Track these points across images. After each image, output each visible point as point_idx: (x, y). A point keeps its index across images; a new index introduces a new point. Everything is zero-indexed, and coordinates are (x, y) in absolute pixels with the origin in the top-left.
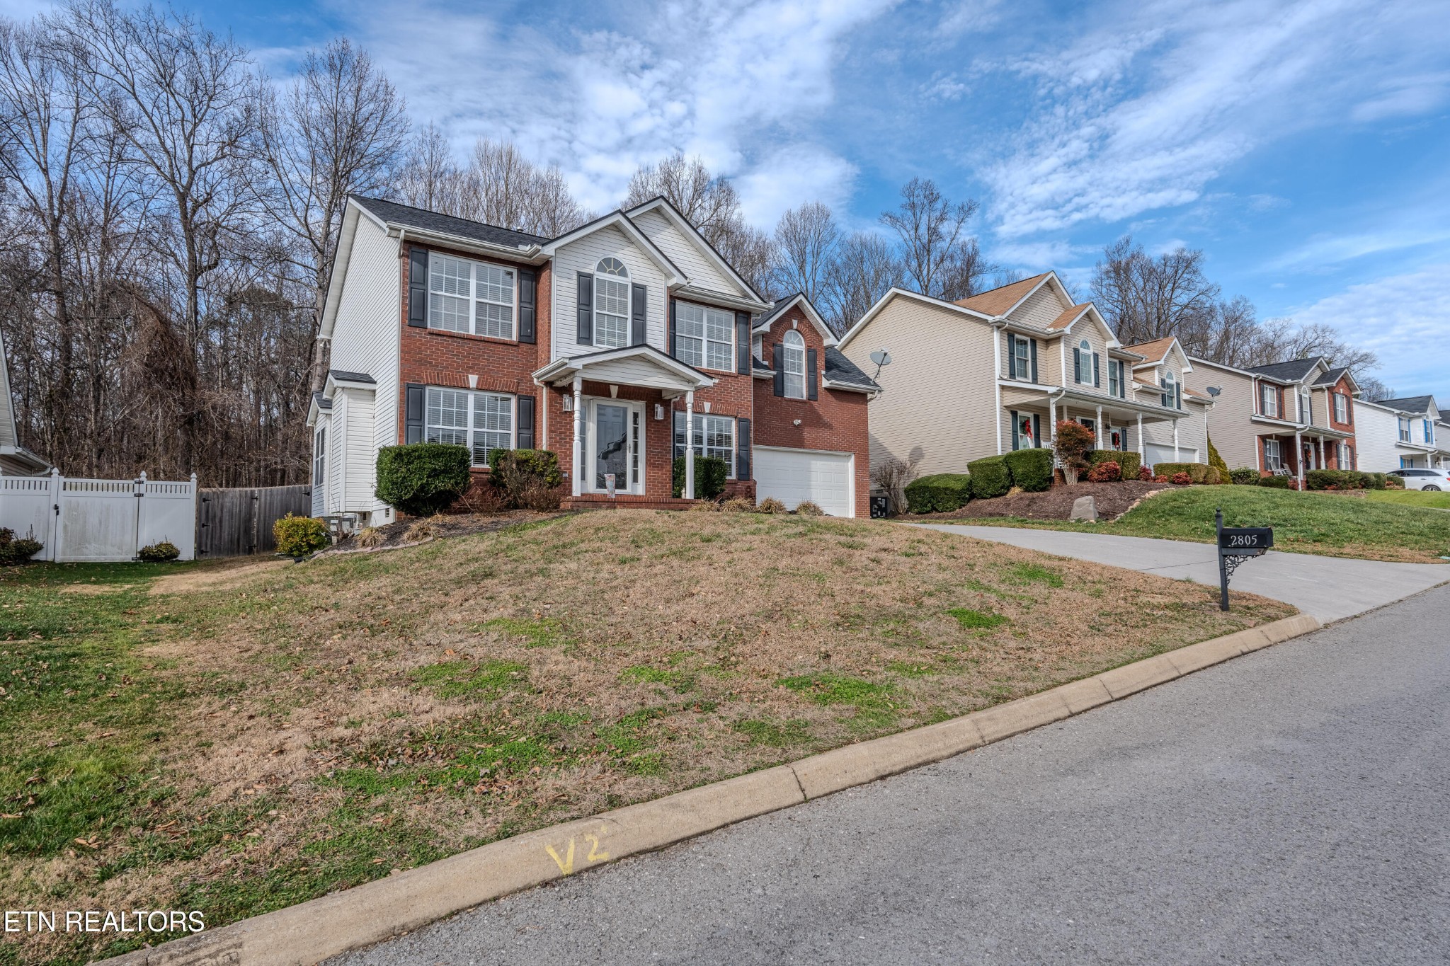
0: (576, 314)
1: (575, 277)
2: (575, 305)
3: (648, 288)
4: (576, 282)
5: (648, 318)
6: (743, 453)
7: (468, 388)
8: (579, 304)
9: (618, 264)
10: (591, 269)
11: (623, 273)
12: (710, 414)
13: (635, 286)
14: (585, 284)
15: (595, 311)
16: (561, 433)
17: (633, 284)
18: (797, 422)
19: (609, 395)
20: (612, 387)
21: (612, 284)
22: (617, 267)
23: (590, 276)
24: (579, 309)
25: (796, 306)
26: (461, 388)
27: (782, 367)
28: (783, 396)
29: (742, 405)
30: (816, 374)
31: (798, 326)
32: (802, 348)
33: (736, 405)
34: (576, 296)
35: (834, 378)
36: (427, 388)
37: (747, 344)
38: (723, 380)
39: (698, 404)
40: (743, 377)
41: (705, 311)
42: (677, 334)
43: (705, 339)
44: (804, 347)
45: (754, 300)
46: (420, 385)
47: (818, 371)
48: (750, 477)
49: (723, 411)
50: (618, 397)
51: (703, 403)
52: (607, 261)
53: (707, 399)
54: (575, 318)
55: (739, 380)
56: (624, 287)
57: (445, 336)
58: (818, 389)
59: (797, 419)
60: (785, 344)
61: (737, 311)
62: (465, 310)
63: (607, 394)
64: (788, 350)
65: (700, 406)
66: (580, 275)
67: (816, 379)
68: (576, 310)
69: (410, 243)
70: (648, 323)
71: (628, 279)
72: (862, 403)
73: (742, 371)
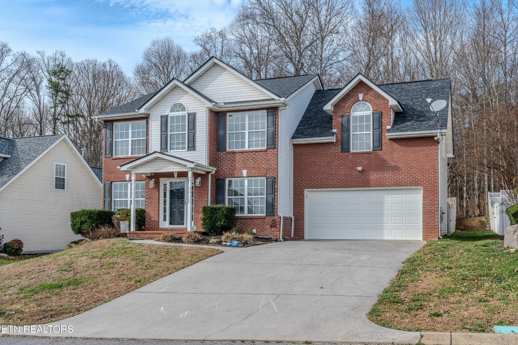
0: (160, 138)
1: (160, 119)
2: (159, 133)
3: (197, 113)
4: (160, 121)
5: (197, 130)
6: (269, 199)
7: (126, 181)
8: (161, 132)
9: (181, 105)
10: (167, 112)
11: (184, 109)
12: (247, 177)
13: (189, 115)
14: (164, 120)
15: (169, 133)
17: (188, 113)
18: (360, 169)
19: (174, 177)
20: (175, 173)
21: (178, 117)
22: (182, 107)
23: (167, 116)
24: (161, 135)
25: (361, 83)
26: (124, 181)
27: (348, 130)
28: (349, 152)
29: (269, 168)
30: (382, 130)
31: (363, 97)
32: (369, 112)
33: (265, 169)
34: (160, 128)
35: (398, 130)
36: (113, 183)
37: (274, 128)
38: (257, 155)
39: (239, 172)
40: (271, 150)
41: (247, 114)
42: (228, 132)
43: (247, 132)
44: (372, 111)
45: (273, 99)
46: (109, 182)
47: (383, 127)
48: (275, 214)
49: (256, 174)
50: (178, 177)
51: (242, 171)
52: (175, 105)
53: (245, 168)
54: (160, 140)
55: (268, 152)
56: (183, 117)
57: (117, 159)
58: (383, 141)
59: (359, 166)
60: (353, 113)
61: (268, 109)
62: (127, 145)
63: (173, 176)
64: (355, 118)
65: (240, 173)
66: (162, 117)
67: (382, 134)
68: (160, 135)
69: (106, 121)
70: (197, 133)
71: (186, 112)
72: (431, 146)
73: (269, 147)
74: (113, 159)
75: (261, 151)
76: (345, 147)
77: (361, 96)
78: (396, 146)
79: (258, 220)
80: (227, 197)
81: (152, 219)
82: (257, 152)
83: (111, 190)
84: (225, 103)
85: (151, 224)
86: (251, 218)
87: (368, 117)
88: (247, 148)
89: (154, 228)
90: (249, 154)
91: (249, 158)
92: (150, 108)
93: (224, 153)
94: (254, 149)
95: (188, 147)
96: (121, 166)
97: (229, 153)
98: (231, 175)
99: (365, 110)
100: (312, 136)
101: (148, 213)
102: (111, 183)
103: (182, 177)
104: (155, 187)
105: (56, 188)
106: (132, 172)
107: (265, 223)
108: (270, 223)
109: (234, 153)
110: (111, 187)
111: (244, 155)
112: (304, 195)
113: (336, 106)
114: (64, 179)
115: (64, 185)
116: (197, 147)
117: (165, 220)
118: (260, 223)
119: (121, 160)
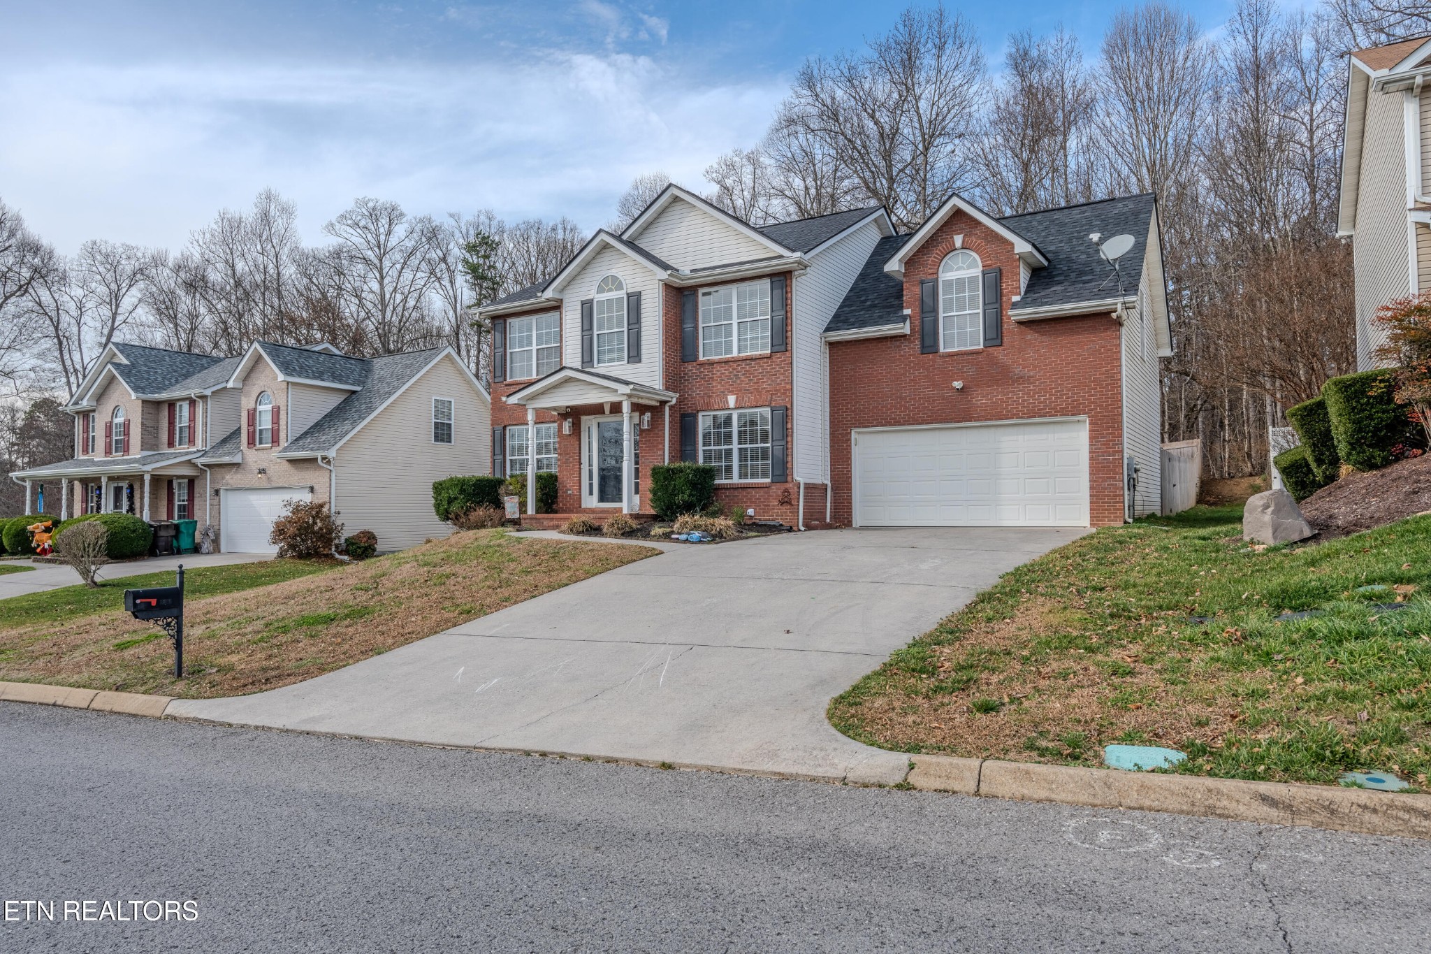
0: (580, 342)
1: (579, 307)
2: (580, 333)
3: (643, 293)
4: (580, 311)
5: (643, 325)
6: (777, 449)
8: (583, 330)
9: (614, 278)
10: (591, 293)
11: (620, 287)
12: (736, 409)
13: (629, 296)
14: (587, 308)
15: (596, 333)
17: (628, 294)
18: (958, 384)
19: (604, 413)
21: (610, 302)
22: (615, 283)
23: (591, 302)
24: (582, 336)
25: (958, 214)
26: (525, 424)
27: (935, 310)
28: (937, 351)
29: (777, 390)
30: (1001, 306)
31: (963, 242)
32: (977, 271)
33: (768, 391)
34: (580, 325)
35: (1034, 303)
36: (508, 429)
37: (783, 313)
38: (753, 365)
39: (721, 400)
40: (779, 355)
41: (734, 290)
42: (701, 325)
43: (735, 322)
44: (981, 268)
45: (781, 257)
46: (501, 427)
47: (1004, 299)
48: (789, 478)
49: (752, 403)
50: (611, 412)
51: (726, 398)
52: (605, 280)
53: (732, 392)
54: (580, 346)
55: (774, 360)
56: (620, 300)
57: (513, 384)
58: (1005, 326)
59: (957, 380)
60: (943, 275)
61: (771, 276)
62: (530, 359)
63: (602, 411)
64: (948, 283)
65: (724, 401)
66: (583, 303)
67: (1001, 312)
68: (580, 338)
69: (494, 318)
70: (643, 329)
71: (624, 292)
72: (1106, 330)
73: (776, 349)
75: (761, 358)
76: (928, 342)
77: (958, 240)
78: (1030, 336)
79: (758, 490)
80: (701, 448)
81: (569, 492)
82: (752, 359)
83: (505, 440)
84: (692, 271)
85: (568, 501)
86: (744, 488)
87: (972, 280)
88: (735, 354)
89: (572, 508)
90: (739, 365)
91: (739, 372)
92: (562, 290)
93: (695, 364)
94: (749, 354)
95: (629, 357)
96: (508, 396)
97: (702, 364)
98: (708, 406)
99: (969, 268)
100: (863, 324)
101: (562, 481)
102: (504, 428)
103: (614, 412)
104: (573, 434)
105: (436, 439)
106: (527, 407)
107: (770, 496)
108: (779, 495)
109: (712, 363)
110: (505, 435)
111: (731, 367)
112: (850, 440)
113: (910, 262)
114: (449, 425)
115: (450, 435)
116: (643, 357)
117: (591, 493)
118: (762, 496)
119: (520, 386)
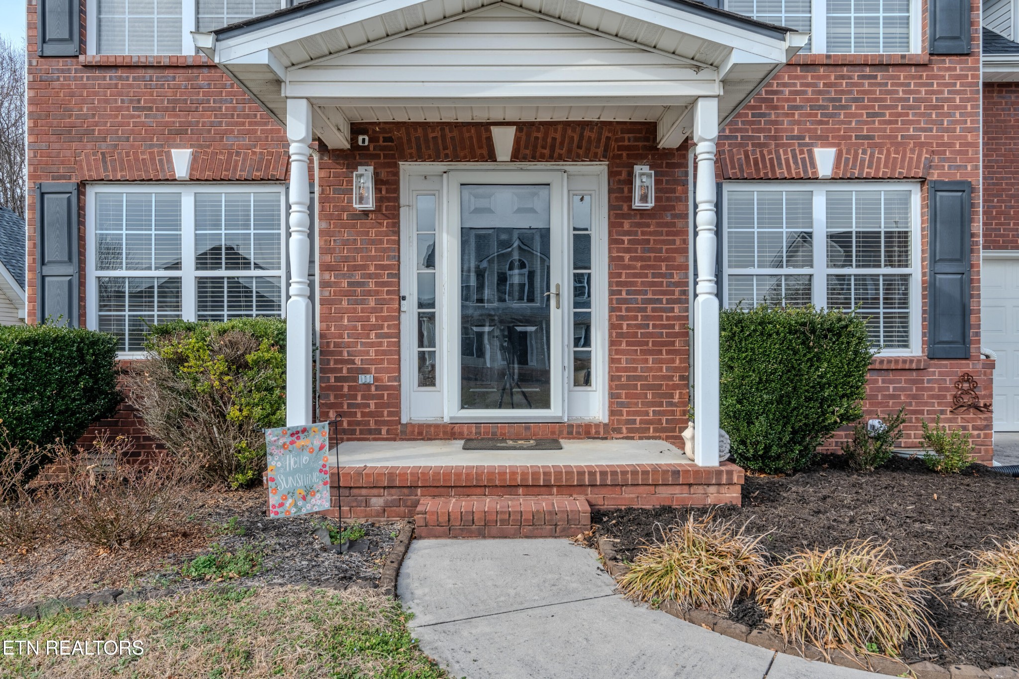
6: (947, 280)
7: (172, 180)
12: (834, 179)
16: (355, 268)
19: (491, 156)
20: (495, 130)
26: (158, 181)
29: (944, 145)
33: (922, 145)
36: (92, 194)
38: (879, 80)
39: (794, 157)
40: (948, 62)
46: (70, 185)
48: (971, 350)
49: (878, 169)
50: (516, 156)
51: (811, 153)
53: (824, 140)
55: (936, 72)
57: (116, 67)
62: (173, 6)
63: (485, 152)
65: (803, 160)
73: (943, 47)
74: (88, 67)
75: (904, 64)
79: (891, 376)
80: (725, 271)
81: (363, 379)
82: (879, 65)
83: (82, 223)
85: (358, 406)
88: (821, 48)
89: (372, 426)
90: (842, 77)
91: (843, 92)
94: (865, 54)
98: (757, 169)
101: (337, 345)
102: (82, 186)
103: (542, 158)
104: (378, 210)
106: (287, 90)
107: (923, 389)
108: (947, 389)
110: (81, 208)
111: (819, 78)
117: (428, 377)
118: (903, 389)
119: (141, 73)
